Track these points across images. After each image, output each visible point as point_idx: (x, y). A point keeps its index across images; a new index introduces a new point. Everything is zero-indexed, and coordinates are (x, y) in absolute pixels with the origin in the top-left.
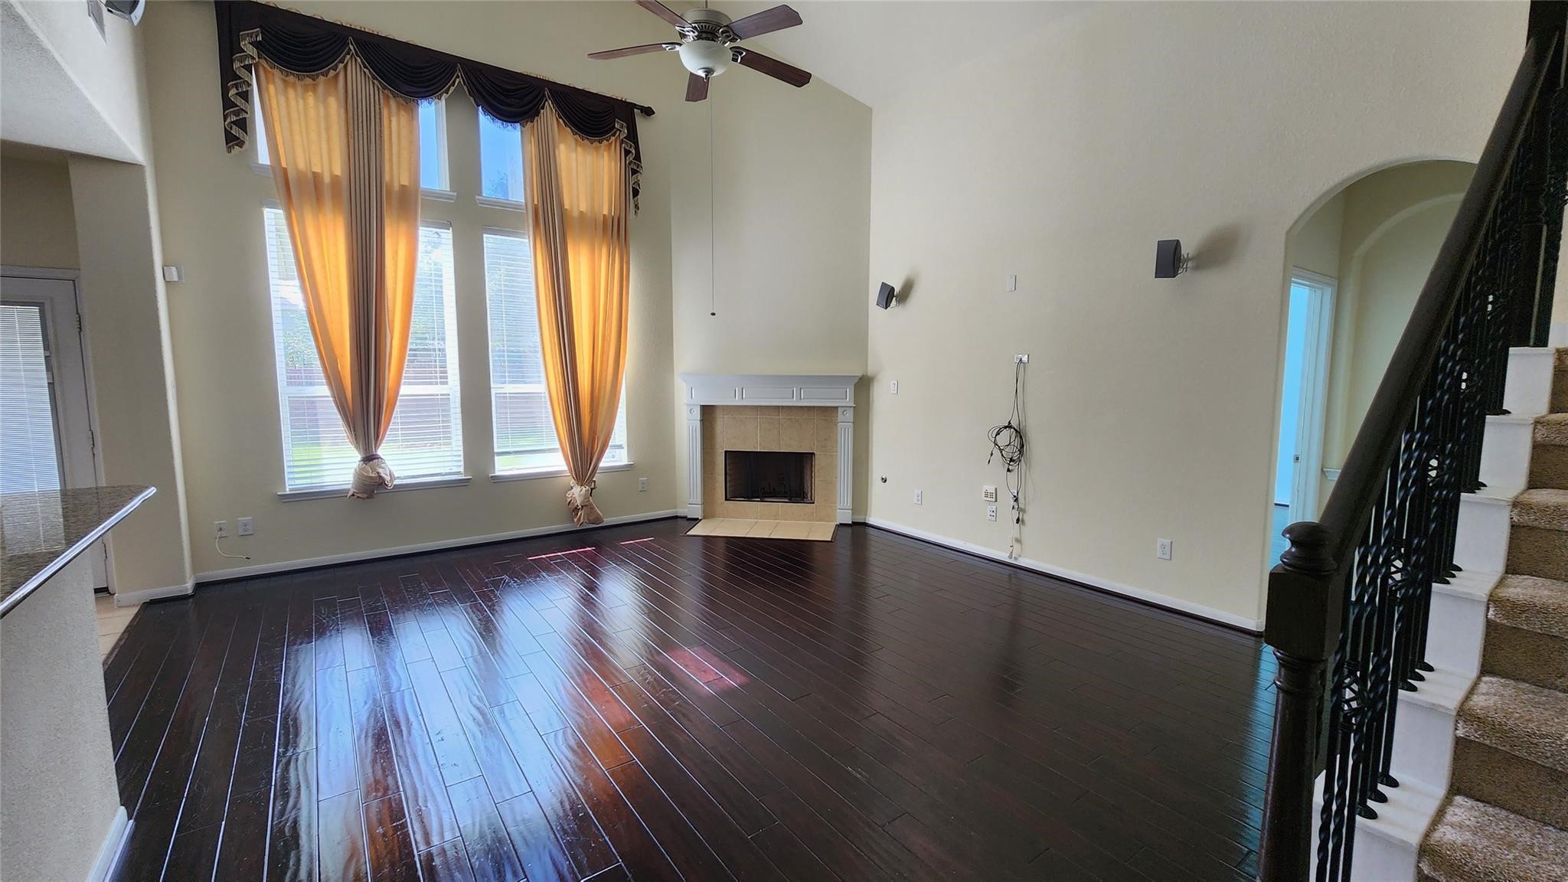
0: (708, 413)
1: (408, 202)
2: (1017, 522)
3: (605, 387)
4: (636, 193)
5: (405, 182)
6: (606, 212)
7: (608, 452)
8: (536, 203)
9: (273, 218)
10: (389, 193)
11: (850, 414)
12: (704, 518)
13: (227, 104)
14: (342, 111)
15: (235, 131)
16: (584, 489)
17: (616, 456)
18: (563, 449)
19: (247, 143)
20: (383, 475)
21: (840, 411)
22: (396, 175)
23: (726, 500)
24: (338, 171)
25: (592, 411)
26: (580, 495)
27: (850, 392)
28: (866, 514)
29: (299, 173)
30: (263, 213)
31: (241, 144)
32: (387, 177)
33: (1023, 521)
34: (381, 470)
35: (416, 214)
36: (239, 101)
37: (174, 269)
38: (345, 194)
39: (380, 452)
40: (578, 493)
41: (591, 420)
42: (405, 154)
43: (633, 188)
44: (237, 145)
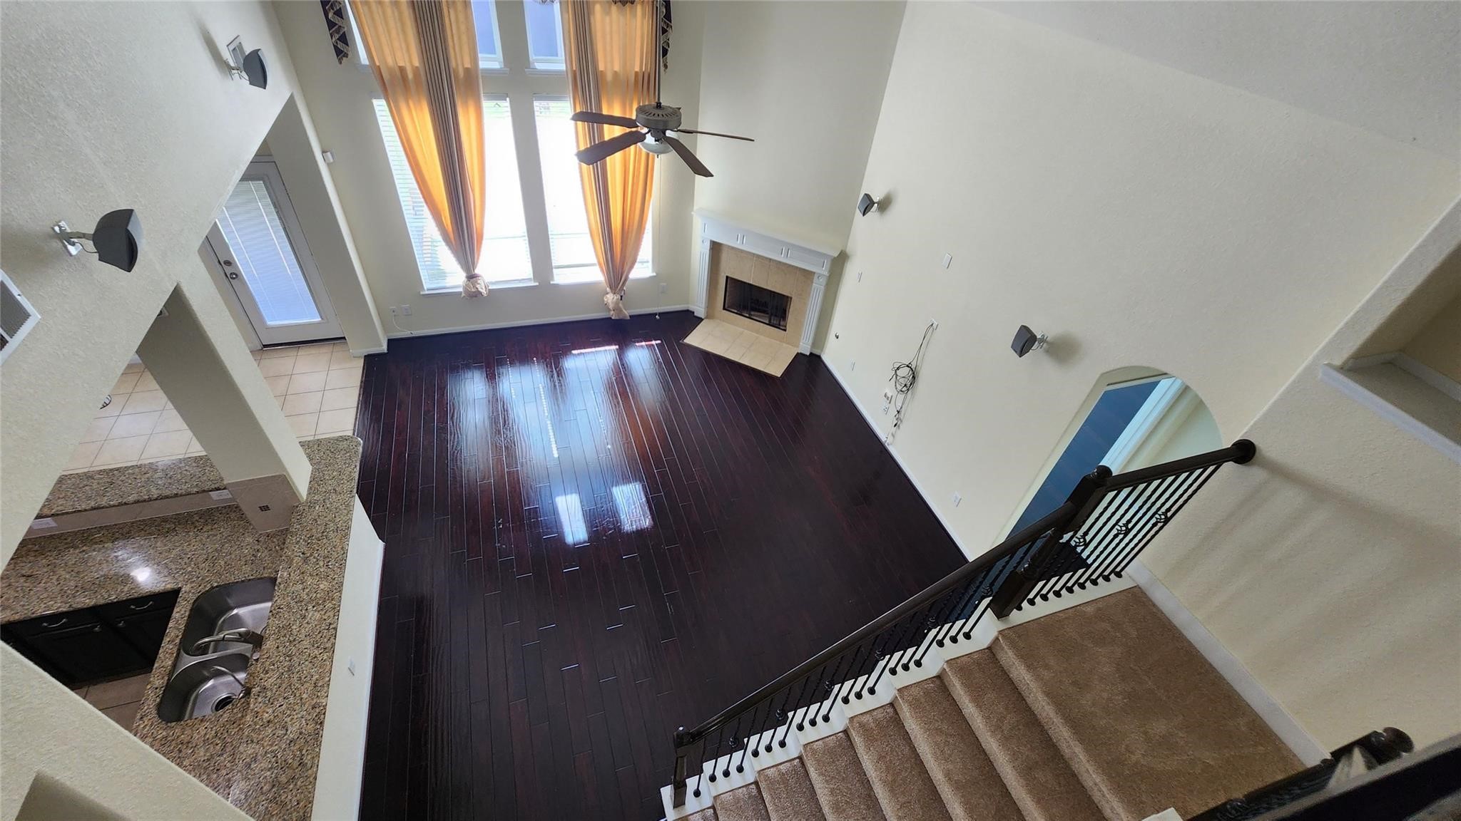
0: (716, 248)
1: (472, 83)
2: (895, 426)
3: (633, 226)
4: (665, 52)
5: (468, 65)
6: (637, 69)
7: (637, 265)
8: (574, 69)
9: (380, 106)
10: (457, 77)
11: (823, 281)
12: (707, 317)
13: (331, 25)
14: (411, 11)
15: (340, 45)
16: (615, 297)
17: (642, 269)
18: (600, 264)
19: (350, 54)
20: (480, 290)
21: (816, 276)
22: (459, 60)
23: (724, 309)
24: (417, 63)
25: (622, 242)
26: (612, 303)
27: (827, 264)
28: (822, 350)
29: (390, 70)
30: (372, 103)
31: (346, 55)
32: (453, 64)
33: (899, 426)
34: (478, 286)
35: (479, 91)
36: (337, 20)
37: (329, 153)
38: (424, 83)
39: (477, 271)
40: (611, 298)
41: (622, 250)
42: (464, 38)
43: (663, 47)
44: (344, 56)
